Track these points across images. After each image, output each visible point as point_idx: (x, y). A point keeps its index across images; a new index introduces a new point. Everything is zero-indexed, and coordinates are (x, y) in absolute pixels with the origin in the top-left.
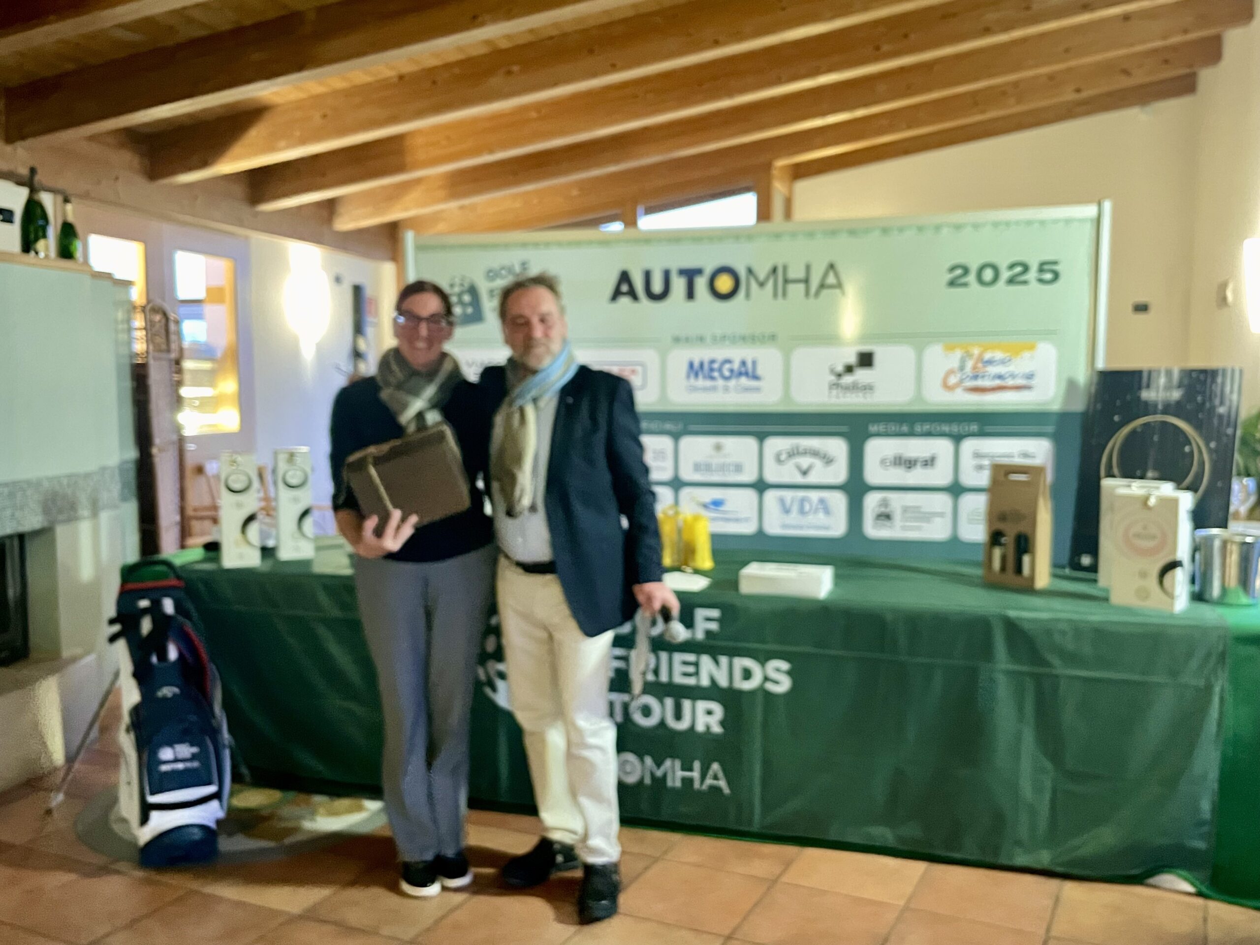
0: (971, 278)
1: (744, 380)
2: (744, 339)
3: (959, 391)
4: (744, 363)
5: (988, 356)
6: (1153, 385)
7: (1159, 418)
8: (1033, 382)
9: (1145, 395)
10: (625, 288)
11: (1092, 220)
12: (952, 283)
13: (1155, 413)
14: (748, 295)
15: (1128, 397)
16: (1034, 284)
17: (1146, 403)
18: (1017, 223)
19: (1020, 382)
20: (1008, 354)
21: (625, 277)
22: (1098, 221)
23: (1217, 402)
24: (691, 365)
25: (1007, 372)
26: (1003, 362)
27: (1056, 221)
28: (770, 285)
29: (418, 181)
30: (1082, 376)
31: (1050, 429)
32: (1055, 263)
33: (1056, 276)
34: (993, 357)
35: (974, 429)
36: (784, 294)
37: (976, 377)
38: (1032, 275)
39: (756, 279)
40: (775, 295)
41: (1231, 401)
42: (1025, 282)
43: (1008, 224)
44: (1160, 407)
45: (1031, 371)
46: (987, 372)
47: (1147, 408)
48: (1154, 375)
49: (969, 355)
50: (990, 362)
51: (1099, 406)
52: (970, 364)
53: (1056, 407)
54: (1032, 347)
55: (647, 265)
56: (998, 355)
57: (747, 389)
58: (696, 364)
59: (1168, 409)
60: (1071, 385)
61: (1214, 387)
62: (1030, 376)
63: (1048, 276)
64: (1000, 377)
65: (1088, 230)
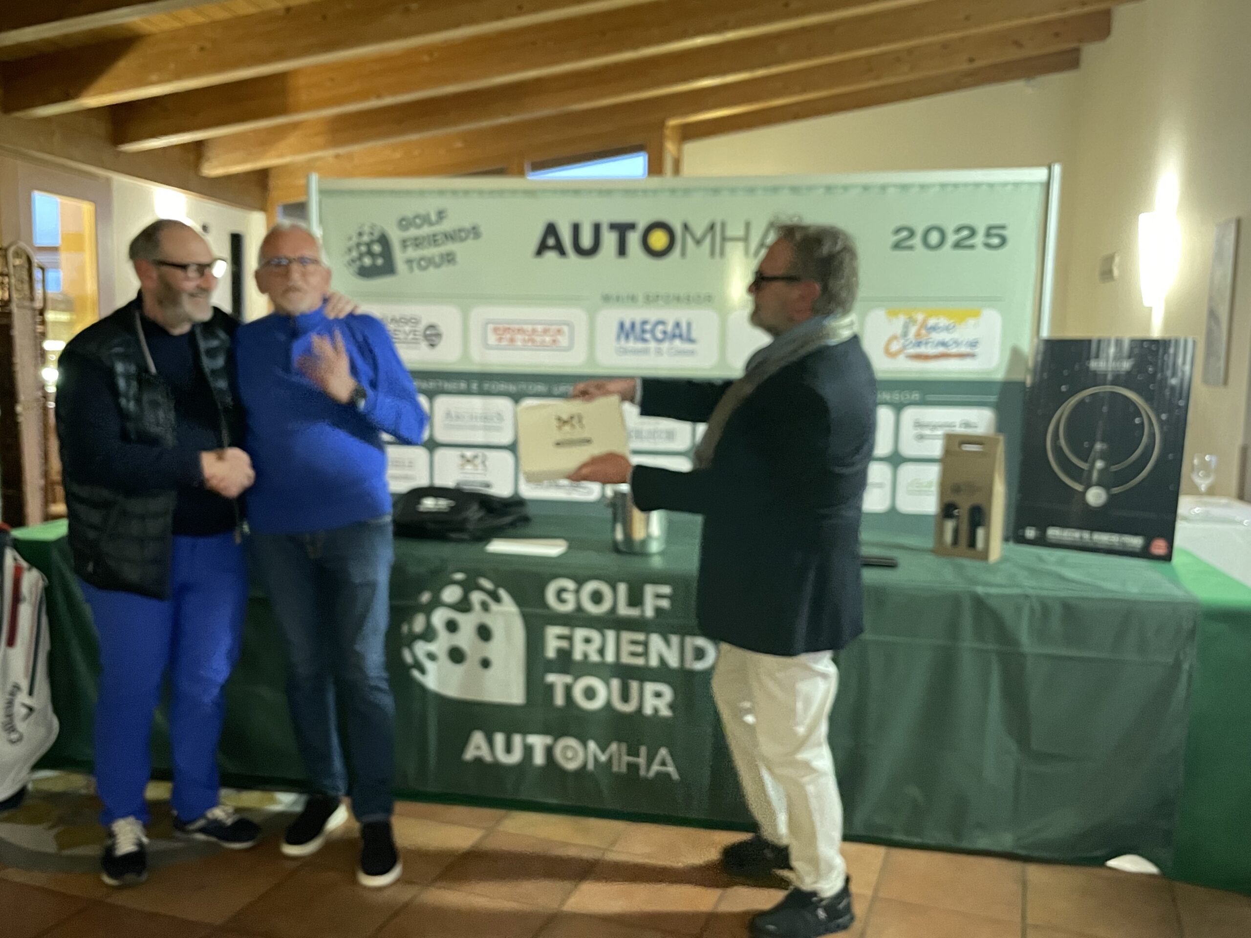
0: (917, 241)
1: (677, 343)
2: (678, 299)
3: (901, 357)
4: (678, 325)
5: (932, 322)
6: (1103, 355)
7: (1108, 388)
8: (976, 351)
9: (1093, 365)
10: (551, 242)
11: (1041, 184)
12: (897, 246)
13: (1104, 384)
14: (683, 254)
15: (1077, 367)
16: (981, 249)
17: (1095, 373)
18: (966, 185)
19: (963, 349)
20: (952, 321)
21: (551, 230)
22: (1048, 185)
23: (1169, 373)
24: (622, 326)
25: (951, 339)
26: (947, 329)
27: (1005, 184)
28: (707, 242)
29: (295, 126)
30: (1027, 346)
31: (993, 399)
32: (1003, 227)
33: (1004, 241)
34: (937, 324)
35: (915, 397)
36: (722, 253)
37: (919, 344)
38: (979, 239)
39: (693, 236)
40: (712, 253)
41: (1183, 372)
42: (972, 247)
43: (956, 186)
44: (1109, 377)
45: (975, 339)
46: (931, 338)
47: (1096, 378)
48: (1102, 345)
49: (912, 321)
50: (934, 328)
51: (1045, 376)
52: (913, 330)
53: (999, 376)
54: (976, 314)
55: (576, 218)
56: (943, 322)
57: (681, 353)
58: (627, 325)
59: (1118, 379)
60: (1016, 354)
61: (1166, 358)
62: (974, 344)
63: (996, 241)
64: (944, 344)
65: (1037, 194)
